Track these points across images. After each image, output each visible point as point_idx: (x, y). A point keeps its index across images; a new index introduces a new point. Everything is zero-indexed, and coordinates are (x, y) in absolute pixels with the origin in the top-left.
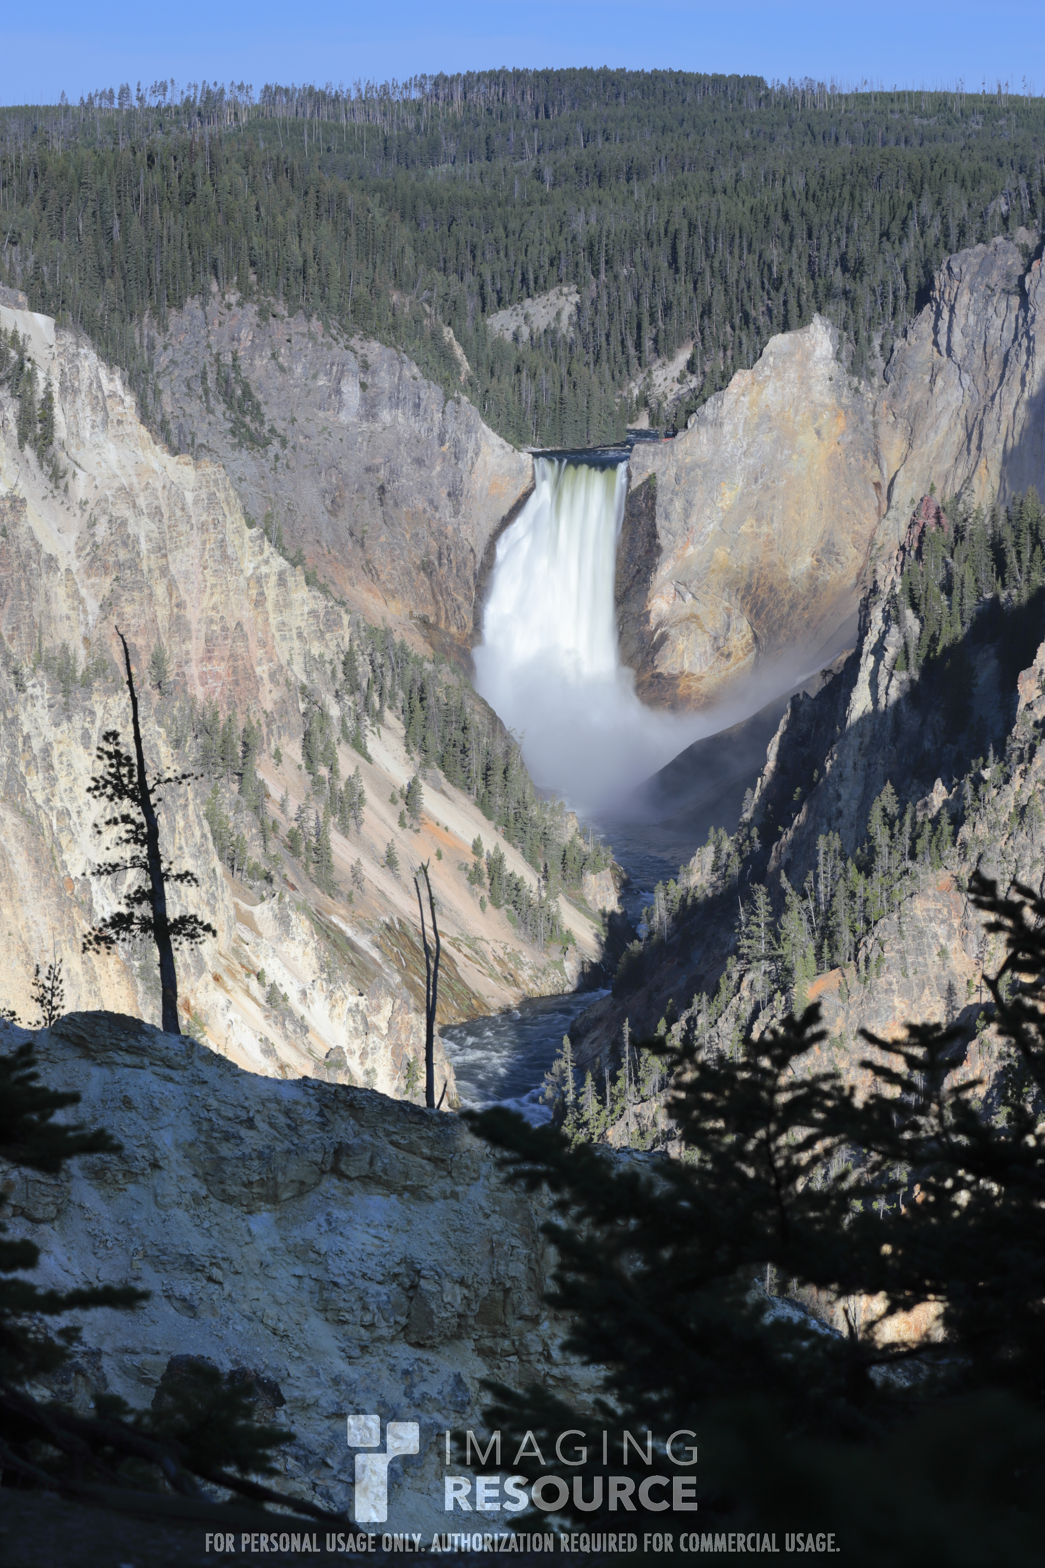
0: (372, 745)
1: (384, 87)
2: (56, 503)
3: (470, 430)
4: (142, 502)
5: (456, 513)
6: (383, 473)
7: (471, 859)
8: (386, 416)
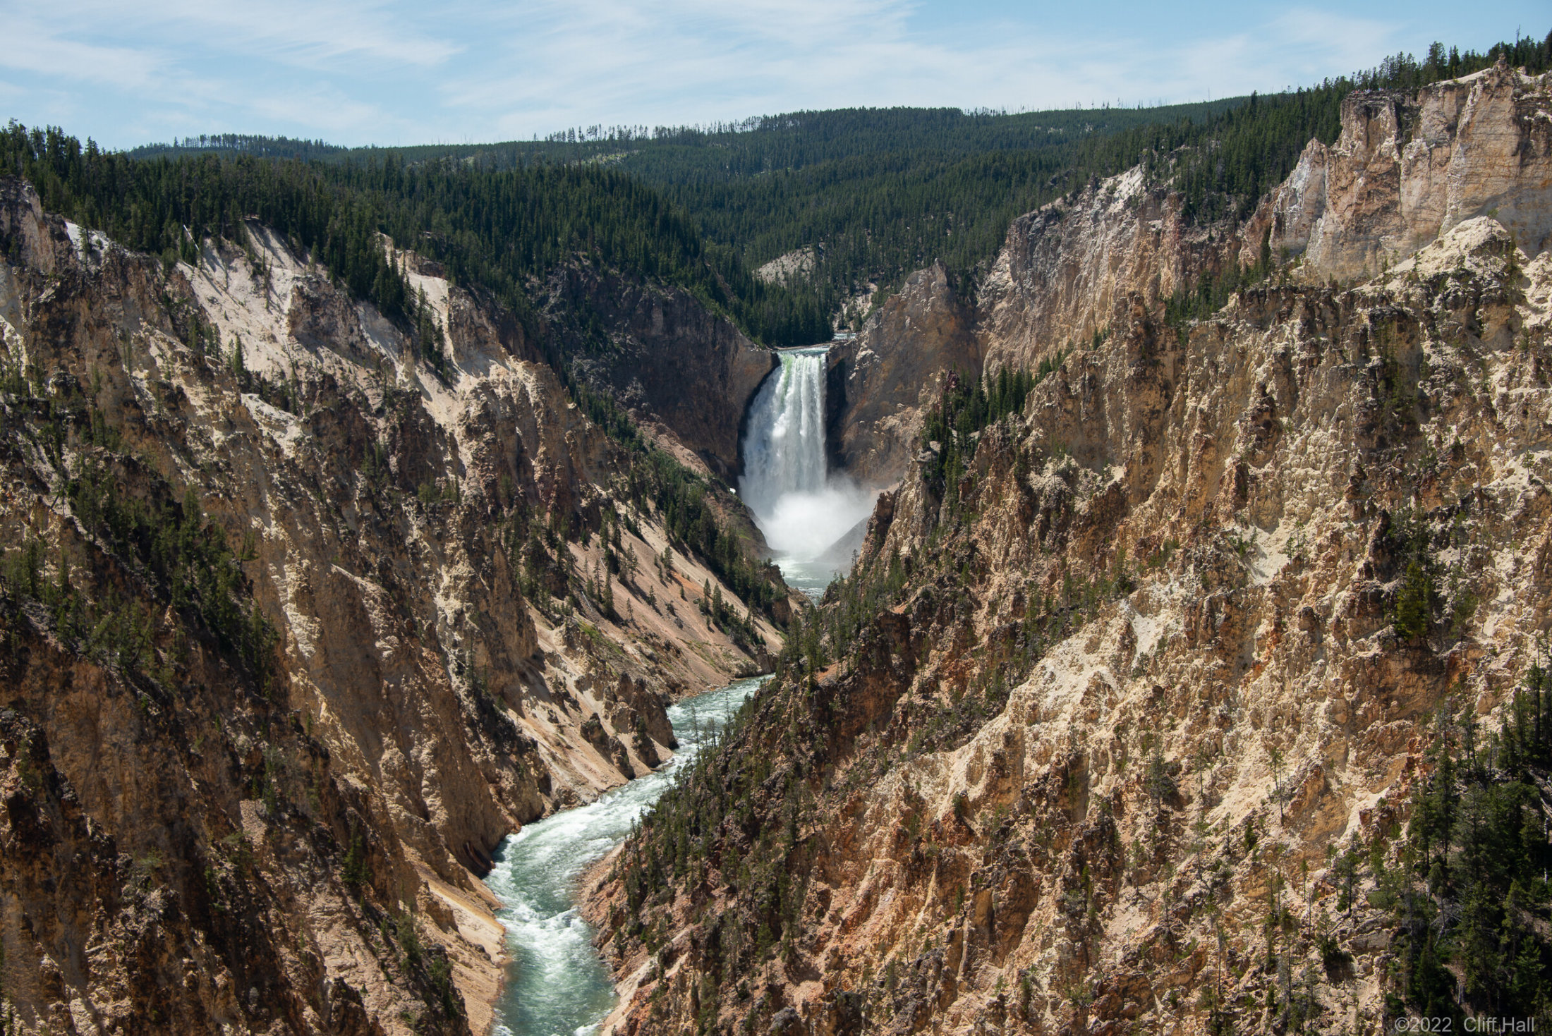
0: (645, 530)
1: (732, 126)
2: (445, 395)
3: (731, 337)
4: (500, 391)
5: (725, 387)
6: (679, 365)
7: (702, 596)
8: (679, 331)
